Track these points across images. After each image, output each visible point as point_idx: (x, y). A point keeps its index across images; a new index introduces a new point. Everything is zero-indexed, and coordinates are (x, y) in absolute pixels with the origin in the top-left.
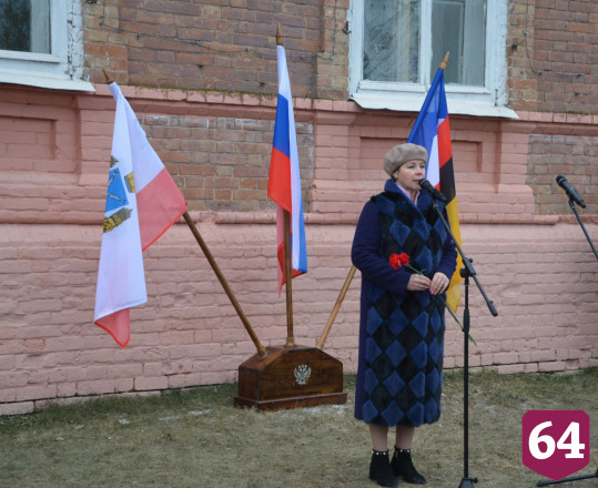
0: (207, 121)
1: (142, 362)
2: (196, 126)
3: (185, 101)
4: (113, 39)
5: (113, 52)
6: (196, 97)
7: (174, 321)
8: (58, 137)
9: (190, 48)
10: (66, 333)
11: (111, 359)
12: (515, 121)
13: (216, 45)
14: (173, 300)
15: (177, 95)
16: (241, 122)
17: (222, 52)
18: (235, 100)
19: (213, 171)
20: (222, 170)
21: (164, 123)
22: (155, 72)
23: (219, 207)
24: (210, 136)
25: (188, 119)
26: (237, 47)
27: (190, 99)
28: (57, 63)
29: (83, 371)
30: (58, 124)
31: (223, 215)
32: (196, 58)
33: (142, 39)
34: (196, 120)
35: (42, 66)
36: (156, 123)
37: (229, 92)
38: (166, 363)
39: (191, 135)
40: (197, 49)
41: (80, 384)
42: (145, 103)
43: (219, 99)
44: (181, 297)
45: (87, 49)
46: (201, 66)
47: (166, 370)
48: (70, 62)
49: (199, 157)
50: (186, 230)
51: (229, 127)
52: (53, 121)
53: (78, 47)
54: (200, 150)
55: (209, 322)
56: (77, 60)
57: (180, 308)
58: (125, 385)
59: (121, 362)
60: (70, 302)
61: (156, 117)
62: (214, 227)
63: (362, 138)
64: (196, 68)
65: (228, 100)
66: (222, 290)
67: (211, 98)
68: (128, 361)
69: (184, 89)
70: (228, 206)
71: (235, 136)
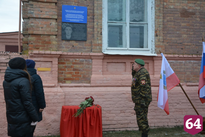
0: (184, 62)
1: (170, 119)
2: (181, 63)
3: (178, 57)
4: (161, 44)
5: (161, 47)
6: (181, 56)
7: (177, 109)
8: (149, 67)
9: (180, 45)
10: (152, 112)
11: (162, 118)
13: (186, 44)
14: (176, 104)
15: (177, 56)
16: (192, 61)
17: (187, 45)
18: (191, 56)
19: (185, 73)
20: (188, 73)
21: (173, 62)
22: (171, 51)
23: (187, 82)
24: (184, 65)
25: (179, 61)
26: (191, 44)
27: (180, 56)
28: (149, 50)
29: (156, 121)
30: (149, 64)
31: (188, 84)
32: (181, 47)
33: (168, 43)
34: (181, 61)
35: (146, 51)
36: (172, 62)
37: (189, 55)
38: (175, 119)
39: (180, 65)
40: (181, 45)
41: (155, 124)
42: (169, 58)
43: (187, 56)
44: (178, 104)
45: (156, 46)
46: (182, 49)
47: (175, 121)
48: (152, 50)
49: (182, 70)
50: (180, 88)
51: (189, 63)
52: (148, 63)
53: (154, 46)
54: (182, 68)
55: (185, 110)
56: (153, 49)
57: (178, 106)
58: (166, 125)
59: (165, 119)
60: (153, 104)
61: (171, 61)
62: (186, 87)
64: (181, 49)
65: (189, 56)
66: (189, 102)
67: (185, 56)
68: (166, 119)
69: (178, 54)
70: (189, 82)
71: (191, 65)
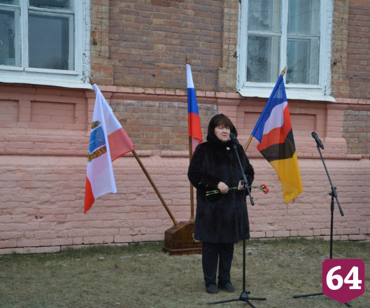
0: (157, 104)
1: (119, 228)
2: (151, 106)
3: (144, 93)
4: (105, 62)
5: (105, 69)
6: (150, 91)
7: (136, 207)
8: (76, 112)
9: (148, 66)
10: (77, 212)
11: (101, 226)
12: (334, 103)
13: (162, 64)
14: (135, 196)
15: (140, 90)
16: (176, 104)
17: (166, 68)
18: (172, 93)
19: (160, 129)
20: (165, 129)
21: (133, 105)
22: (129, 79)
23: (163, 148)
24: (158, 111)
25: (146, 103)
26: (174, 65)
27: (147, 92)
28: (77, 75)
29: (86, 231)
30: (76, 106)
31: (164, 152)
32: (151, 71)
33: (122, 62)
34: (151, 103)
35: (70, 77)
36: (129, 104)
37: (168, 89)
38: (131, 229)
39: (148, 111)
40: (152, 66)
41: (85, 238)
42: (122, 94)
43: (163, 92)
44: (139, 195)
45: (92, 68)
46: (154, 75)
47: (131, 233)
48: (84, 74)
49: (152, 122)
51: (169, 107)
52: (75, 104)
53: (88, 67)
54: (153, 119)
55: (155, 208)
56: (87, 74)
57: (139, 200)
58: (109, 240)
59: (107, 228)
60: (80, 196)
61: (129, 102)
62: (161, 159)
63: (245, 112)
64: (151, 77)
65: (168, 93)
67: (158, 92)
68: (111, 227)
69: (143, 87)
70: (168, 148)
71: (172, 111)
